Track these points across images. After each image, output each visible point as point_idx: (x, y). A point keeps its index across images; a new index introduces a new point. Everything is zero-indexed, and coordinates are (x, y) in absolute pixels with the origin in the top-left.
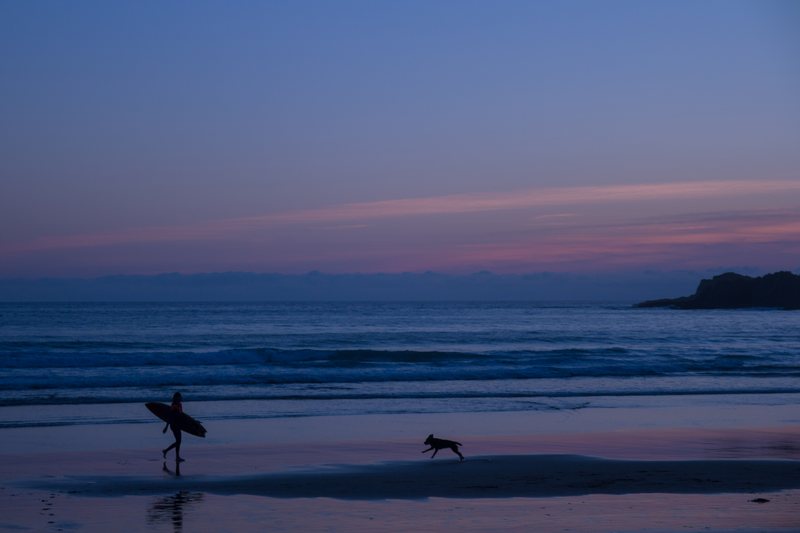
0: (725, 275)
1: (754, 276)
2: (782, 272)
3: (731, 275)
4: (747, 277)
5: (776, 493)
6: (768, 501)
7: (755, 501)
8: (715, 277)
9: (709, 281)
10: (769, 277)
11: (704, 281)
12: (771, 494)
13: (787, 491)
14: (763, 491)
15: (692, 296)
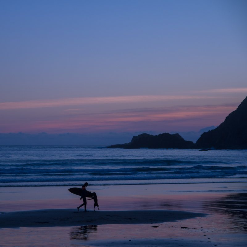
0: (143, 134)
1: (154, 135)
2: (165, 133)
3: (145, 134)
4: (151, 135)
5: (162, 224)
6: (158, 227)
7: (153, 227)
8: (139, 135)
9: (136, 137)
10: (160, 135)
11: (134, 137)
12: (159, 224)
13: (166, 223)
14: (156, 223)
15: (129, 143)
